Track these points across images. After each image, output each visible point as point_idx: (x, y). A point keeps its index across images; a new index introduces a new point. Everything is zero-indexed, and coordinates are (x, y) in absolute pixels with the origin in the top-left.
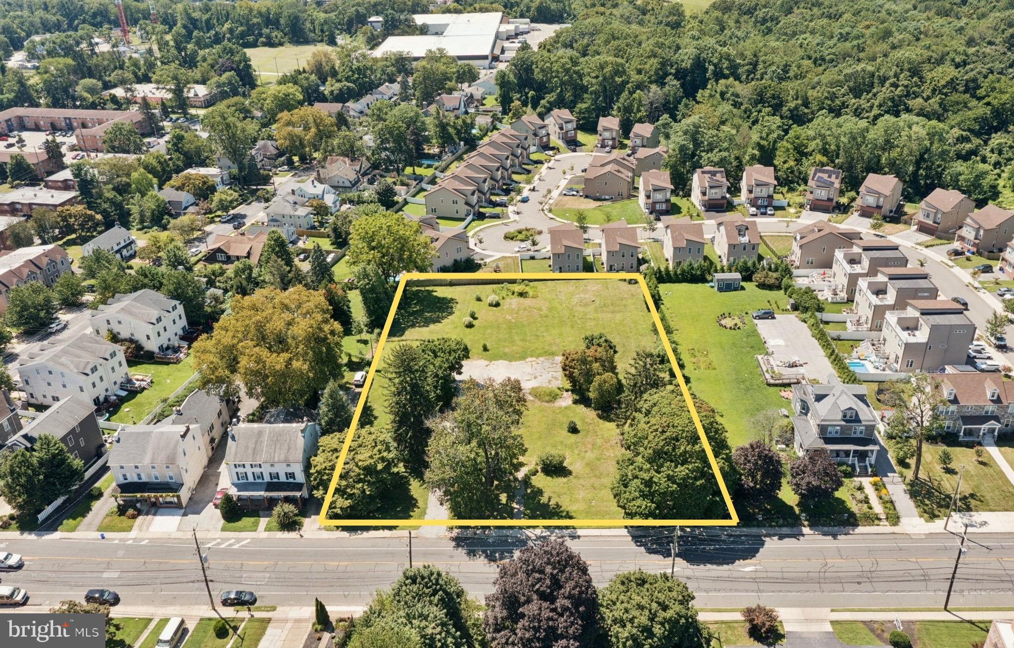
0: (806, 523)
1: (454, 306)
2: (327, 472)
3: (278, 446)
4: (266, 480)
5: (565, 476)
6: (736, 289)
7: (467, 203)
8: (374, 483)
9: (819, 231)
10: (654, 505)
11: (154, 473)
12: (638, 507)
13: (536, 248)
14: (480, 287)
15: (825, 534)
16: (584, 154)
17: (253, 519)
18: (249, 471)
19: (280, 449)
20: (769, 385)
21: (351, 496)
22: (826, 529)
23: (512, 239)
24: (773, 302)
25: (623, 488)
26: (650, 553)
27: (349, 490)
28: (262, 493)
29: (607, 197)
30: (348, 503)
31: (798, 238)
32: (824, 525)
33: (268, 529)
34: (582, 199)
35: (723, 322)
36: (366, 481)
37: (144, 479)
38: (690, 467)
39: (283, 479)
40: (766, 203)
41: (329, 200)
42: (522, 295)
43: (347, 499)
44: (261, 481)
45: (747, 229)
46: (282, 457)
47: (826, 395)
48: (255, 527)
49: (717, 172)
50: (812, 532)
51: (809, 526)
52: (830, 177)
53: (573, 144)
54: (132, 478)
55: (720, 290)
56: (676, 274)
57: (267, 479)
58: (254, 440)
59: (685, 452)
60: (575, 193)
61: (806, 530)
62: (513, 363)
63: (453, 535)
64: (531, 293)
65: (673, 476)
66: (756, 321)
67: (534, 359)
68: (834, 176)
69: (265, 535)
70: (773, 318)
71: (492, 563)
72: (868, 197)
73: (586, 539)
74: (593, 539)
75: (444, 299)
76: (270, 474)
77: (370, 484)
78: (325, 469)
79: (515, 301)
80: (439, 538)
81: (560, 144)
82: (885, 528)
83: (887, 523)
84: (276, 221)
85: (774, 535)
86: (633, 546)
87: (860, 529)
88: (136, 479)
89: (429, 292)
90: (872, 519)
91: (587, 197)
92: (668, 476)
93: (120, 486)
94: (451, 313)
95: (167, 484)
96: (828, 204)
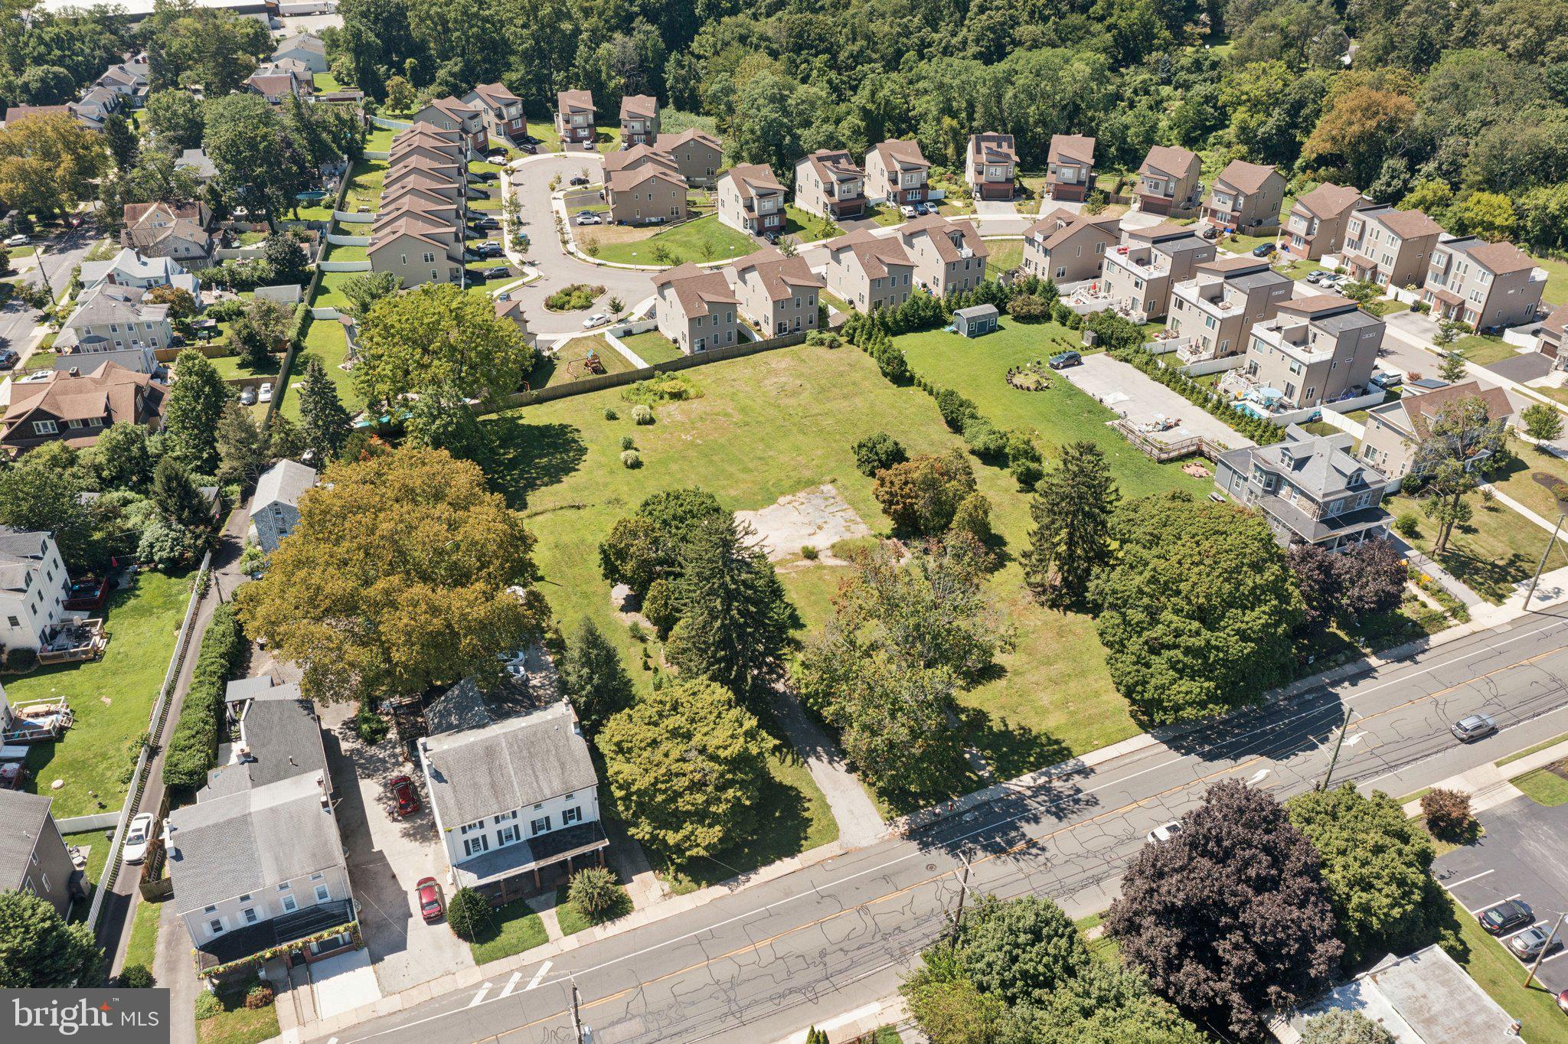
0: (1368, 650)
1: (576, 436)
2: (663, 786)
3: (539, 765)
4: (523, 838)
5: (1000, 677)
6: (993, 330)
7: (450, 258)
8: (751, 782)
9: (1068, 224)
10: (1212, 684)
11: (283, 896)
12: (1187, 693)
13: (621, 315)
14: (591, 395)
15: (1400, 660)
16: (551, 155)
17: (525, 921)
18: (491, 831)
19: (545, 770)
20: (1161, 462)
21: (716, 819)
22: (1395, 651)
23: (562, 307)
24: (1058, 340)
25: (1144, 670)
26: (1211, 760)
27: (713, 809)
28: (532, 866)
29: (653, 219)
30: (717, 831)
31: (1039, 238)
32: (1390, 647)
33: (569, 930)
34: (613, 227)
35: (1018, 380)
36: (737, 782)
37: (262, 915)
38: (1266, 609)
39: (557, 824)
40: (919, 198)
41: (184, 282)
42: (677, 396)
43: (711, 826)
44: (514, 842)
45: (963, 236)
46: (557, 785)
47: (1307, 459)
48: (540, 937)
49: (839, 157)
50: (1383, 662)
51: (1374, 653)
52: (1000, 146)
53: (525, 143)
54: (234, 921)
55: (972, 334)
56: (896, 322)
57: (526, 834)
58: (485, 768)
59: (1255, 587)
60: (597, 219)
61: (1373, 661)
62: (761, 511)
63: (902, 830)
64: (692, 392)
65: (1244, 631)
66: (1063, 372)
67: (789, 498)
68: (1005, 145)
69: (571, 942)
70: (1080, 363)
71: (1004, 857)
72: (1064, 170)
73: (1105, 767)
74: (1114, 764)
75: (548, 427)
76: (533, 823)
77: (743, 785)
78: (657, 781)
79: (674, 406)
80: (883, 842)
81: (502, 142)
82: (1457, 630)
83: (1456, 622)
84: (99, 339)
85: (1342, 681)
86: (1176, 758)
87: (1435, 639)
88: (242, 922)
89: (513, 419)
90: (1438, 621)
91: (620, 223)
92: (1238, 632)
93: (208, 948)
94: (583, 451)
95: (316, 910)
96: (1009, 186)
